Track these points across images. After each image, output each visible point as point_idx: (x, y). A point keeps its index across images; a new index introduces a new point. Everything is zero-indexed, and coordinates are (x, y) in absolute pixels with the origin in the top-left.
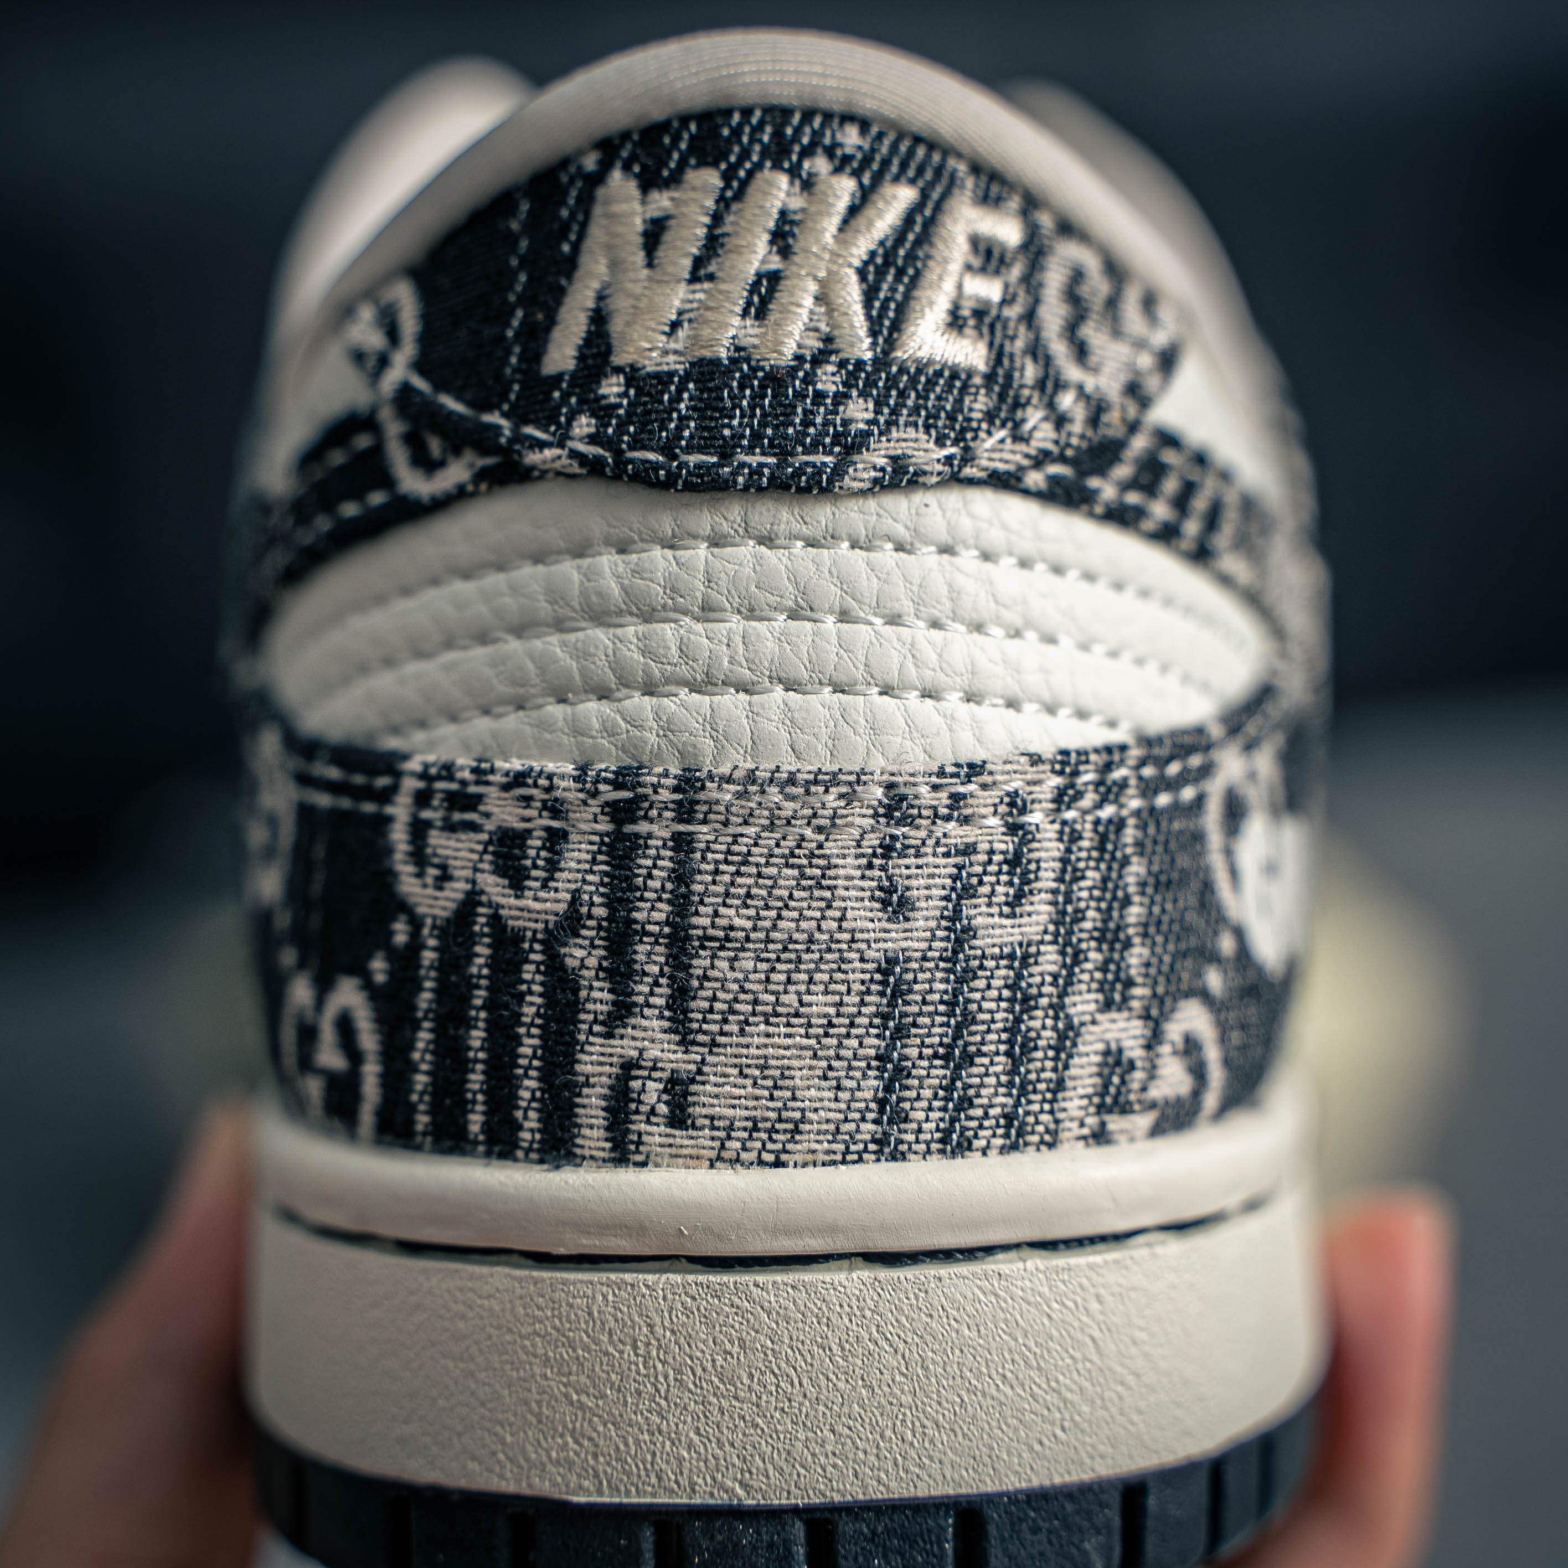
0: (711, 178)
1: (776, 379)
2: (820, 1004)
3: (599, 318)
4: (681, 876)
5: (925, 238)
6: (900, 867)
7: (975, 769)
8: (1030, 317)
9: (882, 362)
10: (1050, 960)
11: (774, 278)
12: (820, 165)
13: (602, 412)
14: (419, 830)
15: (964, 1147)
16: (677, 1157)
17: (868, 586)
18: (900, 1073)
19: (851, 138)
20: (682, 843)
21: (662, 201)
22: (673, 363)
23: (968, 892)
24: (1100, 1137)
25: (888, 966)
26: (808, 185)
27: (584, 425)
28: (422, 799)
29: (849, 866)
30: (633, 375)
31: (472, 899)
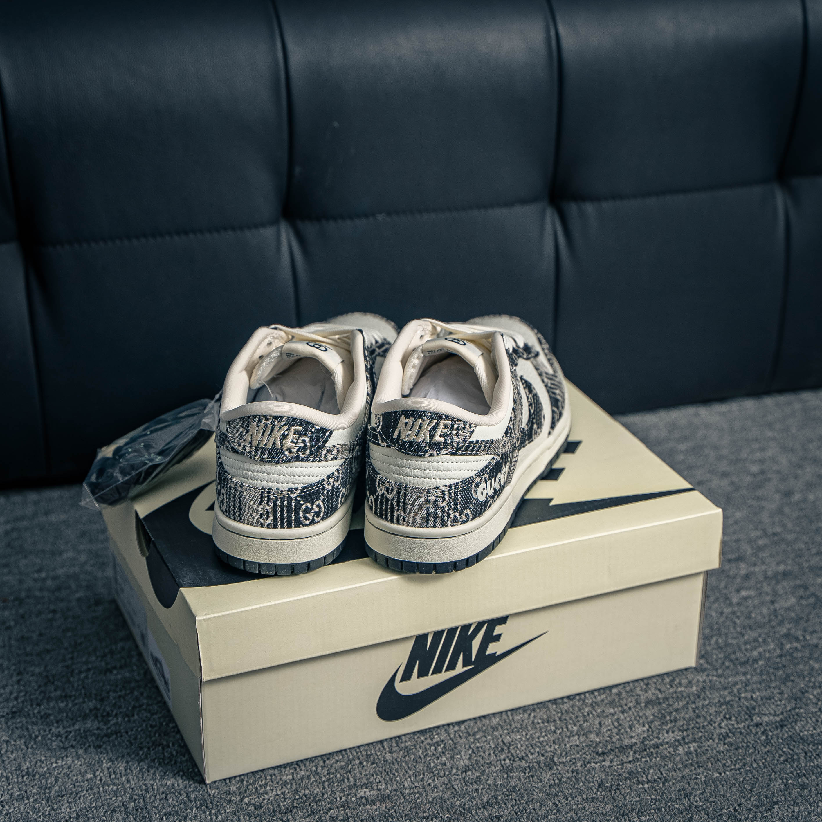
0: (413, 419)
1: (418, 444)
2: (419, 512)
3: (400, 433)
4: (405, 497)
5: (437, 426)
6: (429, 498)
7: (438, 488)
8: (451, 434)
9: (430, 442)
10: (447, 508)
11: (419, 432)
12: (425, 418)
13: (399, 444)
14: (379, 484)
15: (436, 527)
16: (404, 525)
17: (427, 467)
18: (428, 519)
19: (429, 415)
20: (405, 494)
21: (407, 420)
22: (407, 441)
23: (437, 501)
24: (453, 525)
25: (427, 508)
26: (423, 421)
27: (397, 445)
28: (379, 480)
29: (423, 498)
30: (402, 441)
31: (383, 494)
